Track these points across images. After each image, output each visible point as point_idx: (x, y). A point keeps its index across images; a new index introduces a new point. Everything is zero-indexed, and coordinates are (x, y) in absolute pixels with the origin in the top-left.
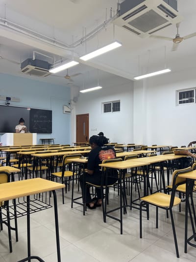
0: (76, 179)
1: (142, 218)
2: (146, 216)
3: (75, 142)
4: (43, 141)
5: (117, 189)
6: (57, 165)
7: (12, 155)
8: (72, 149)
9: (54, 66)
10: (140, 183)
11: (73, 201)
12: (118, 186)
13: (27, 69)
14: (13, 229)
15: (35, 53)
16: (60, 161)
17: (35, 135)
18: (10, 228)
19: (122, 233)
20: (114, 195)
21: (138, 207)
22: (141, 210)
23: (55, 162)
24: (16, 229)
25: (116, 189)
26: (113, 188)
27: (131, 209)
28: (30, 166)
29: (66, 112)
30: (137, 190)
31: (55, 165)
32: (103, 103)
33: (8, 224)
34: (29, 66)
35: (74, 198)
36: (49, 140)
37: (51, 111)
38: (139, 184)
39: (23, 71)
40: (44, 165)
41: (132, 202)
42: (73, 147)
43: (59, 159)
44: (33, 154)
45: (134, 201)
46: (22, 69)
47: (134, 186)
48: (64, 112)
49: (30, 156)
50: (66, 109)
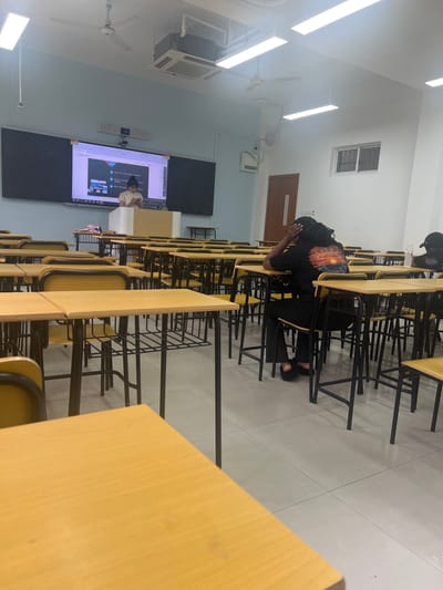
0: (259, 314)
1: (400, 408)
2: (410, 405)
3: (262, 240)
4: (193, 230)
5: (349, 345)
6: (220, 280)
7: (130, 252)
8: (256, 251)
9: (228, 51)
10: (405, 338)
11: (243, 350)
12: (353, 339)
13: (168, 59)
14: (133, 386)
15: (187, 18)
16: (229, 276)
17: (177, 215)
18: (127, 385)
19: (349, 428)
20: (341, 355)
21: (394, 383)
22: (399, 390)
23: (217, 275)
24: (138, 387)
25: (347, 345)
26: (340, 342)
27: (376, 387)
28: (165, 279)
29: (246, 167)
30: (396, 353)
31: (216, 282)
32: (337, 148)
33: (125, 378)
34: (172, 51)
35: (245, 346)
36: (206, 232)
37: (214, 164)
38: (402, 341)
39: (159, 66)
40: (194, 278)
41: (380, 372)
42: (257, 248)
43: (226, 271)
44: (174, 252)
45: (386, 371)
46: (155, 59)
47: (389, 343)
48: (243, 168)
49: (166, 256)
50: (248, 161)
